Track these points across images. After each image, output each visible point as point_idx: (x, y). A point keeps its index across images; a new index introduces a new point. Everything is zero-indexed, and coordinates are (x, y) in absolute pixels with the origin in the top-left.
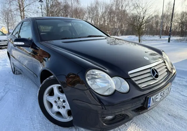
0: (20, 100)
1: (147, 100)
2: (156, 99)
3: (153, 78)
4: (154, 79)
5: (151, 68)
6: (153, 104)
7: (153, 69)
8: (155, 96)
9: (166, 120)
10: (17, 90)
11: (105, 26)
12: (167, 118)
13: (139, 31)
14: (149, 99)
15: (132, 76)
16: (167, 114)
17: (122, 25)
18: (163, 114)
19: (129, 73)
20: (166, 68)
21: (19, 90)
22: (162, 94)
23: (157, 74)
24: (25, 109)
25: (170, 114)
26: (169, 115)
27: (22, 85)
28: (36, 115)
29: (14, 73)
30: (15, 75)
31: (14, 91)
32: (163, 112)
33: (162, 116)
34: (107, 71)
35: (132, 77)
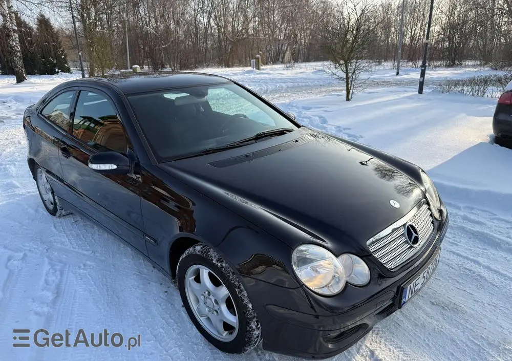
0: (105, 290)
1: (400, 292)
2: (415, 286)
3: (409, 246)
4: (411, 247)
5: (404, 225)
6: (410, 296)
7: (408, 226)
8: (415, 281)
9: (427, 315)
10: (84, 265)
11: (248, 38)
12: (430, 311)
13: (346, 67)
14: (404, 290)
15: (373, 250)
16: (429, 302)
17: (296, 35)
18: (421, 303)
19: (368, 243)
20: (431, 215)
21: (88, 262)
22: (425, 275)
23: (417, 236)
24: (128, 313)
25: (434, 301)
26: (433, 303)
27: (88, 247)
28: (163, 328)
29: (53, 212)
30: (55, 219)
31: (79, 267)
32: (421, 298)
33: (420, 308)
34: (329, 244)
35: (373, 252)
